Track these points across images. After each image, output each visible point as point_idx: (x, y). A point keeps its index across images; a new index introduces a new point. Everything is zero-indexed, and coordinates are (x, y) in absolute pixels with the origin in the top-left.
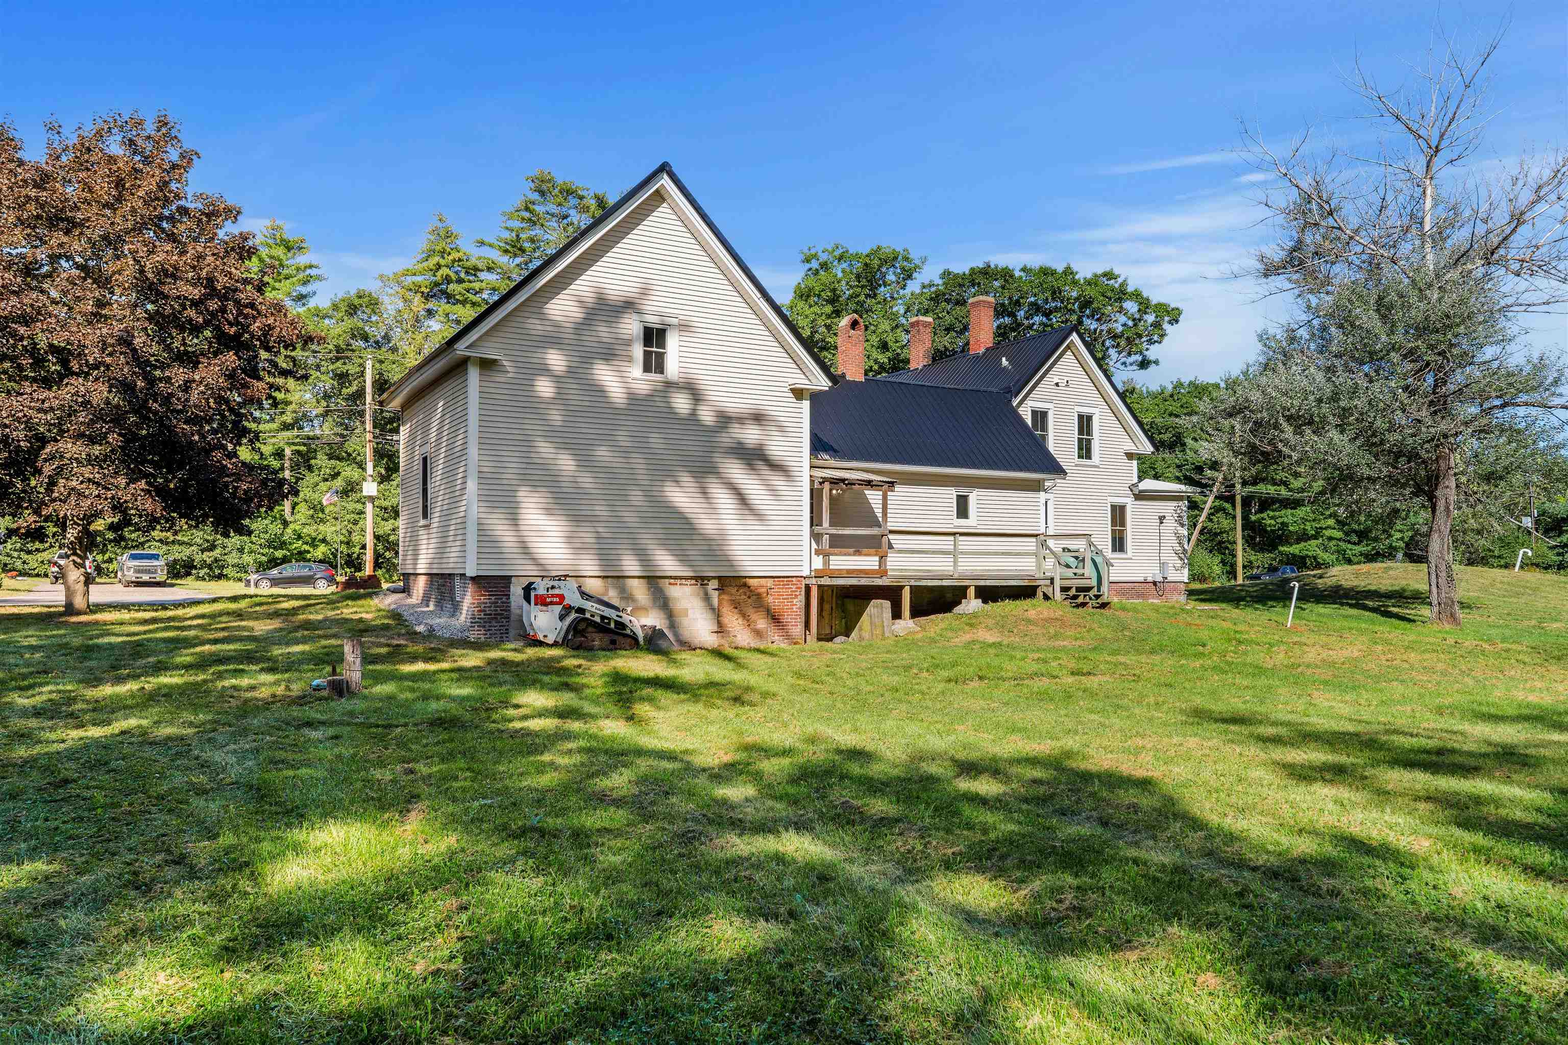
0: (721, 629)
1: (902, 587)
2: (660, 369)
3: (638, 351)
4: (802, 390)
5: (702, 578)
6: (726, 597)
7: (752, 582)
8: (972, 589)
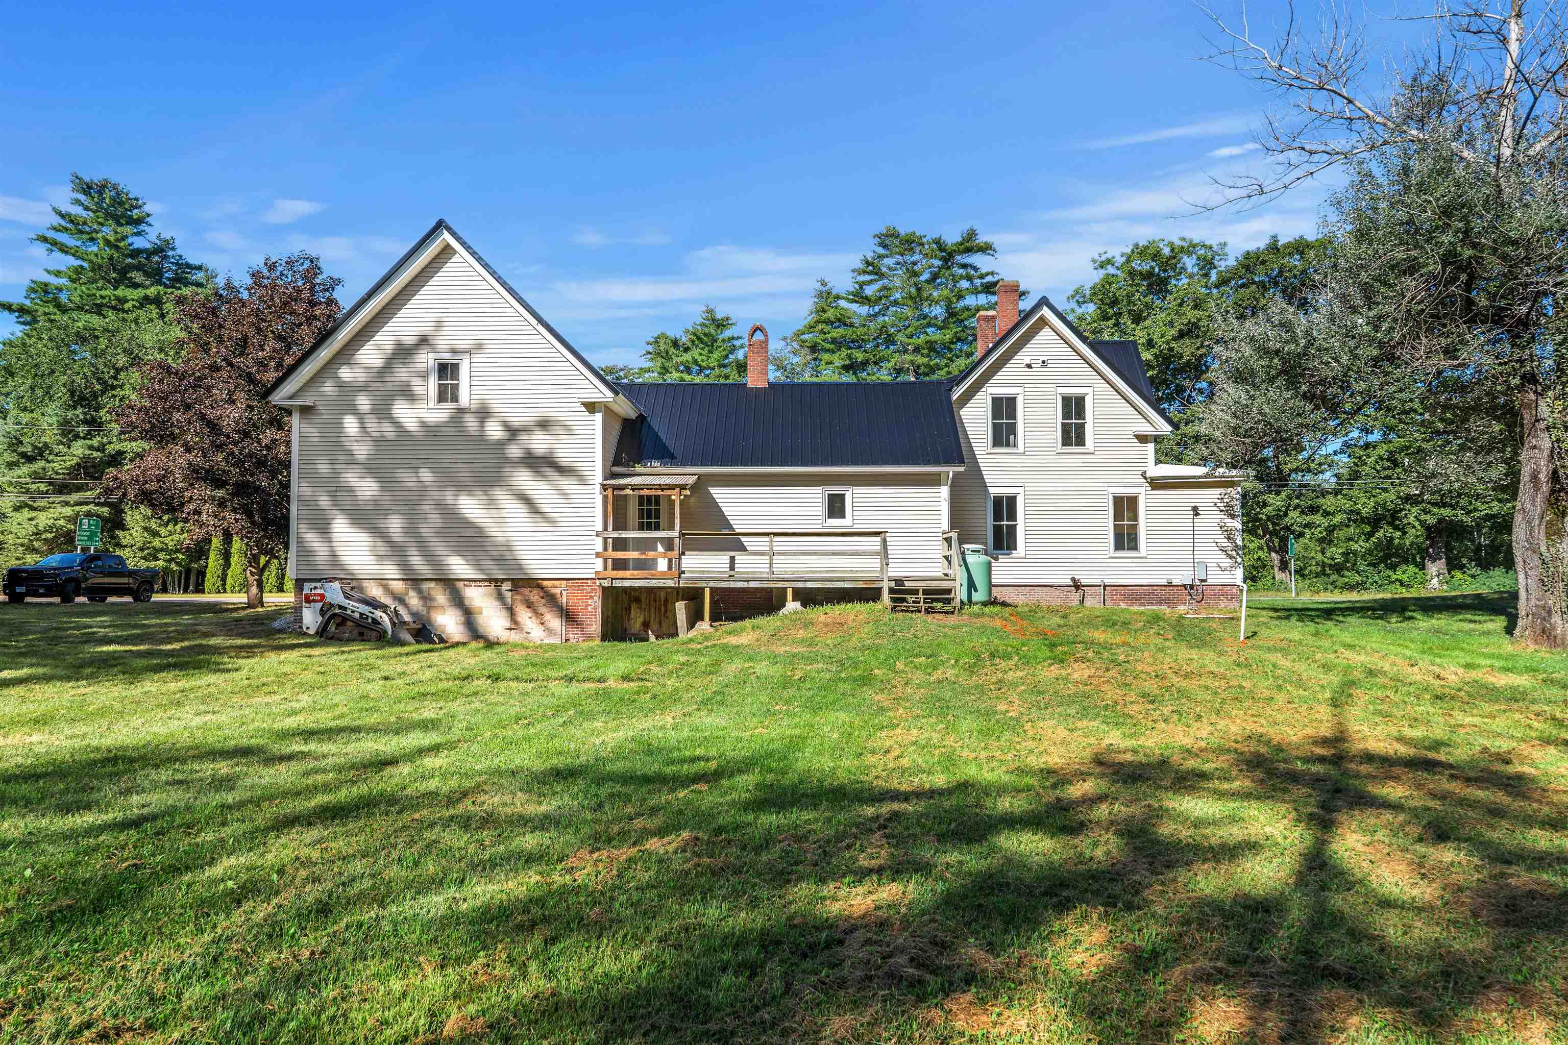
0: (515, 624)
1: (703, 589)
2: (455, 399)
3: (433, 383)
4: (594, 403)
5: (496, 581)
6: (518, 597)
7: (545, 583)
8: (789, 591)
